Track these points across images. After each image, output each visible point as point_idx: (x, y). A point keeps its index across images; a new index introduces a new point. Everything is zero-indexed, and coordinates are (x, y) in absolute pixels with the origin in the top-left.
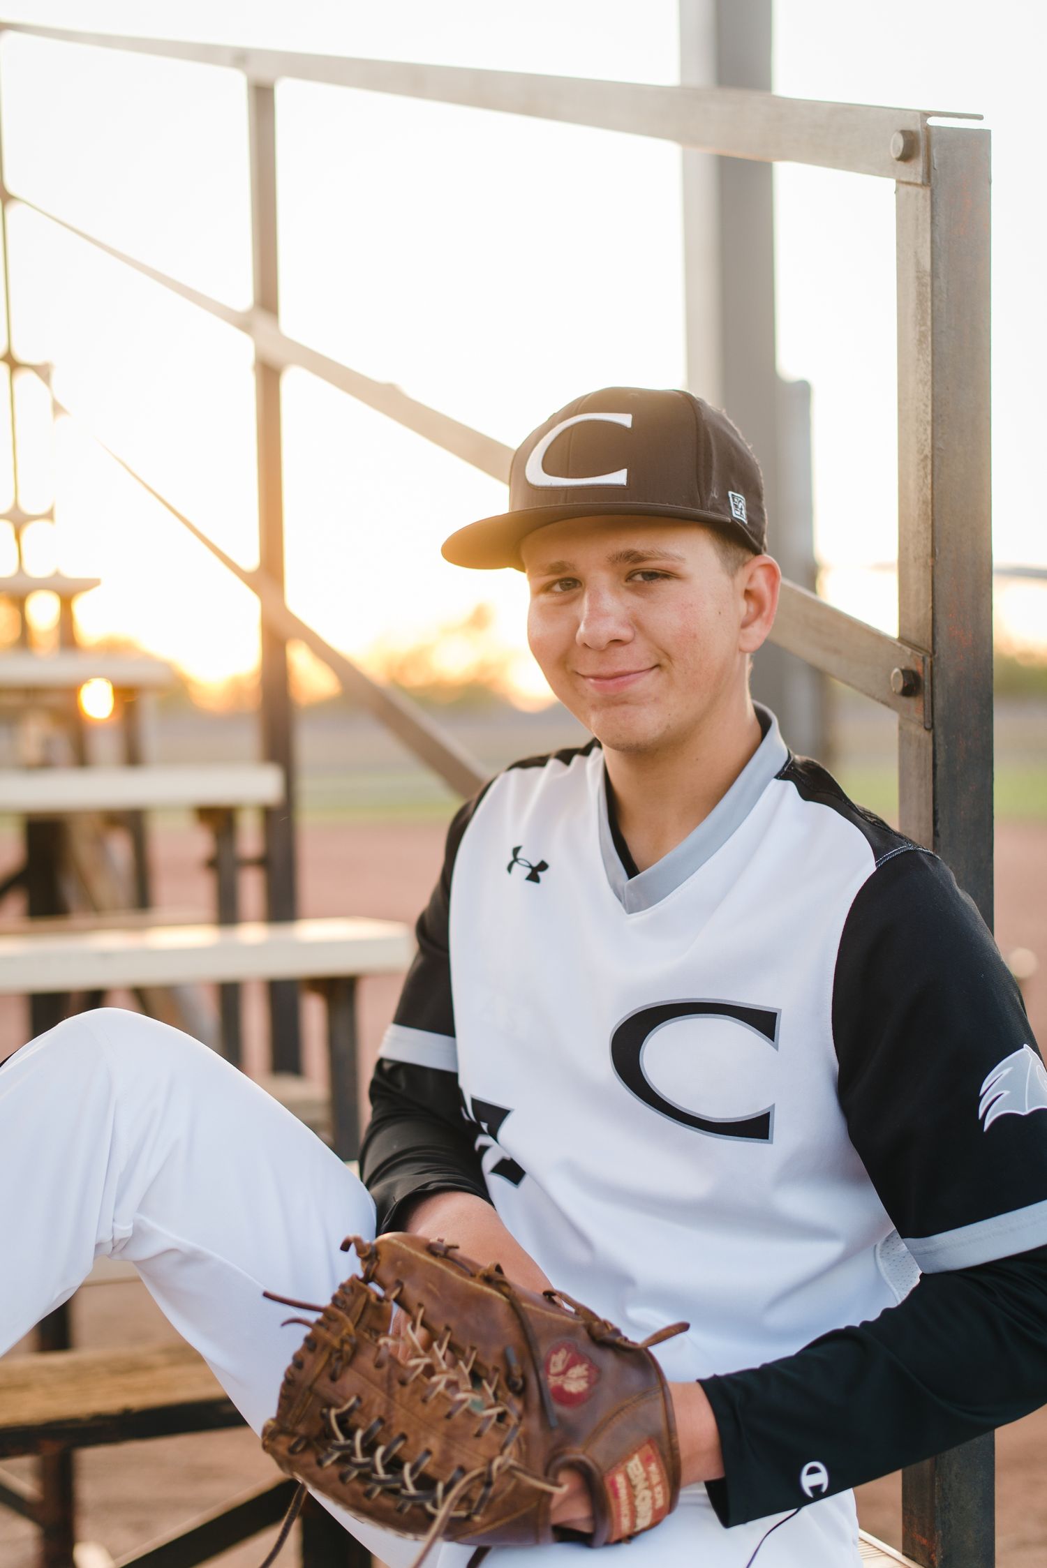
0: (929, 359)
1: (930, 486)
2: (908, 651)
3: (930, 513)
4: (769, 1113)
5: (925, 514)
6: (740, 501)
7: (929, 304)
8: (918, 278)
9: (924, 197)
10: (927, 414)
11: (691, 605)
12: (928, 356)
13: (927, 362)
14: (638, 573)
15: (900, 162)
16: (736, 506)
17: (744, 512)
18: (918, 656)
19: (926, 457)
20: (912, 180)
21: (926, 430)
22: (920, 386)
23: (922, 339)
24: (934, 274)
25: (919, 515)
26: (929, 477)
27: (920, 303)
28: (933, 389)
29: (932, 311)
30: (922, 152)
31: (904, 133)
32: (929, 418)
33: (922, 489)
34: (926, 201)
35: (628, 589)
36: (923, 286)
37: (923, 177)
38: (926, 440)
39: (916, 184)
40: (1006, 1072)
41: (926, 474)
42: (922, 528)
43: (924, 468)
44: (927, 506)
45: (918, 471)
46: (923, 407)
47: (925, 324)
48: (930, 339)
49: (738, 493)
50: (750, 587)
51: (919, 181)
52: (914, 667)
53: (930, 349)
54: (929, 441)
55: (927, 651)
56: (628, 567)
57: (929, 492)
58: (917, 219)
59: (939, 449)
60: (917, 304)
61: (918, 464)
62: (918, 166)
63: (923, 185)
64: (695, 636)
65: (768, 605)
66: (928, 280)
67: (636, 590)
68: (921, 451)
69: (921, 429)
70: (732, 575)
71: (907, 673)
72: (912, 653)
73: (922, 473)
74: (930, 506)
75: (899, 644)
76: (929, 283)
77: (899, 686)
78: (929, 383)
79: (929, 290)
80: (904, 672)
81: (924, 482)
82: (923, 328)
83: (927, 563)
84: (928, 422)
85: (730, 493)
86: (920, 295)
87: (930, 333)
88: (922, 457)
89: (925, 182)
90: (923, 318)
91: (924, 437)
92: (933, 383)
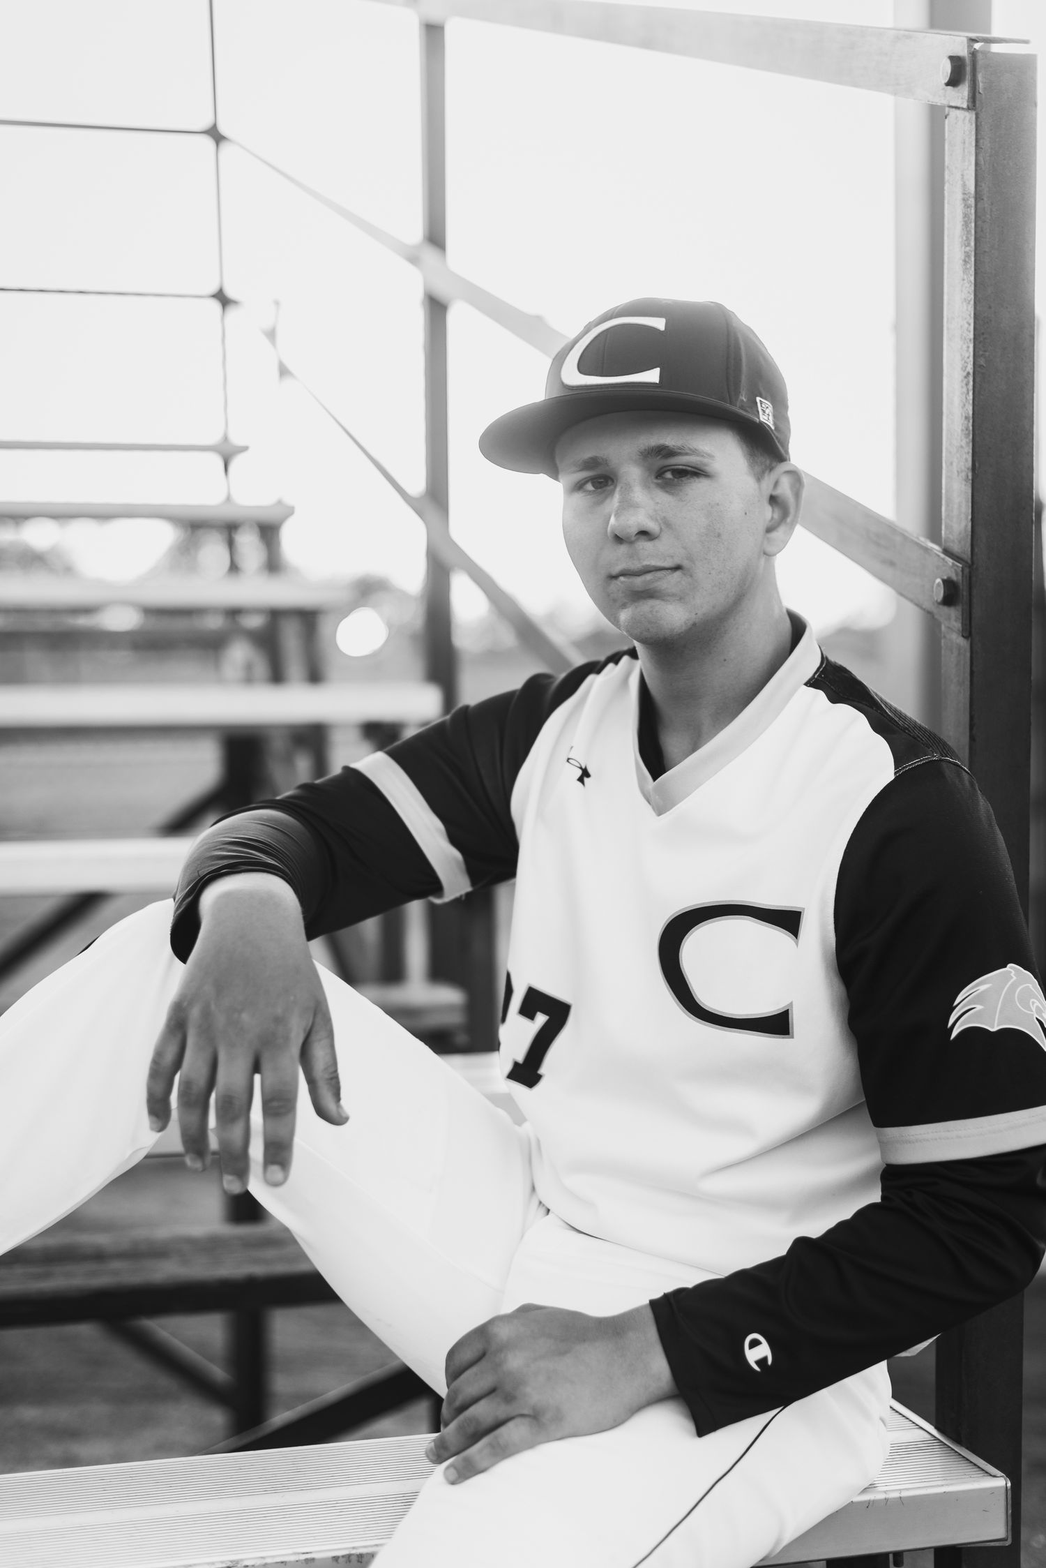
0: (972, 278)
1: (971, 402)
2: (950, 561)
3: (971, 428)
4: (788, 1010)
5: (967, 430)
6: (767, 407)
7: (973, 225)
8: (964, 199)
9: (970, 121)
10: (970, 332)
11: (718, 504)
12: (971, 275)
13: (971, 282)
14: (669, 470)
15: (949, 87)
16: (764, 412)
17: (771, 418)
18: (957, 566)
19: (968, 373)
20: (958, 105)
21: (968, 347)
22: (964, 303)
23: (967, 260)
24: (978, 197)
25: (962, 430)
26: (971, 393)
27: (966, 224)
28: (975, 308)
29: (976, 232)
30: (968, 77)
31: (952, 58)
32: (972, 336)
33: (964, 405)
34: (971, 125)
35: (658, 485)
36: (968, 207)
37: (968, 102)
38: (968, 358)
39: (963, 109)
40: (982, 988)
41: (968, 390)
42: (964, 443)
43: (967, 385)
44: (969, 421)
45: (962, 387)
46: (967, 325)
47: (969, 245)
48: (973, 259)
49: (766, 399)
50: (774, 493)
51: (965, 106)
52: (954, 578)
53: (973, 269)
54: (971, 359)
55: (967, 562)
56: (660, 462)
57: (971, 408)
58: (964, 143)
59: (981, 366)
60: (963, 225)
61: (962, 381)
62: (964, 90)
63: (968, 109)
64: (719, 535)
65: (792, 510)
66: (972, 201)
67: (666, 486)
68: (964, 368)
69: (965, 347)
70: (759, 479)
71: (948, 583)
72: (953, 563)
73: (965, 390)
74: (971, 421)
75: (942, 556)
76: (973, 205)
77: (940, 594)
78: (972, 302)
79: (973, 211)
80: (944, 581)
81: (966, 398)
82: (968, 249)
83: (968, 476)
84: (970, 340)
85: (758, 399)
86: (966, 215)
87: (973, 253)
88: (965, 374)
89: (970, 105)
90: (968, 239)
91: (967, 355)
92: (975, 303)
